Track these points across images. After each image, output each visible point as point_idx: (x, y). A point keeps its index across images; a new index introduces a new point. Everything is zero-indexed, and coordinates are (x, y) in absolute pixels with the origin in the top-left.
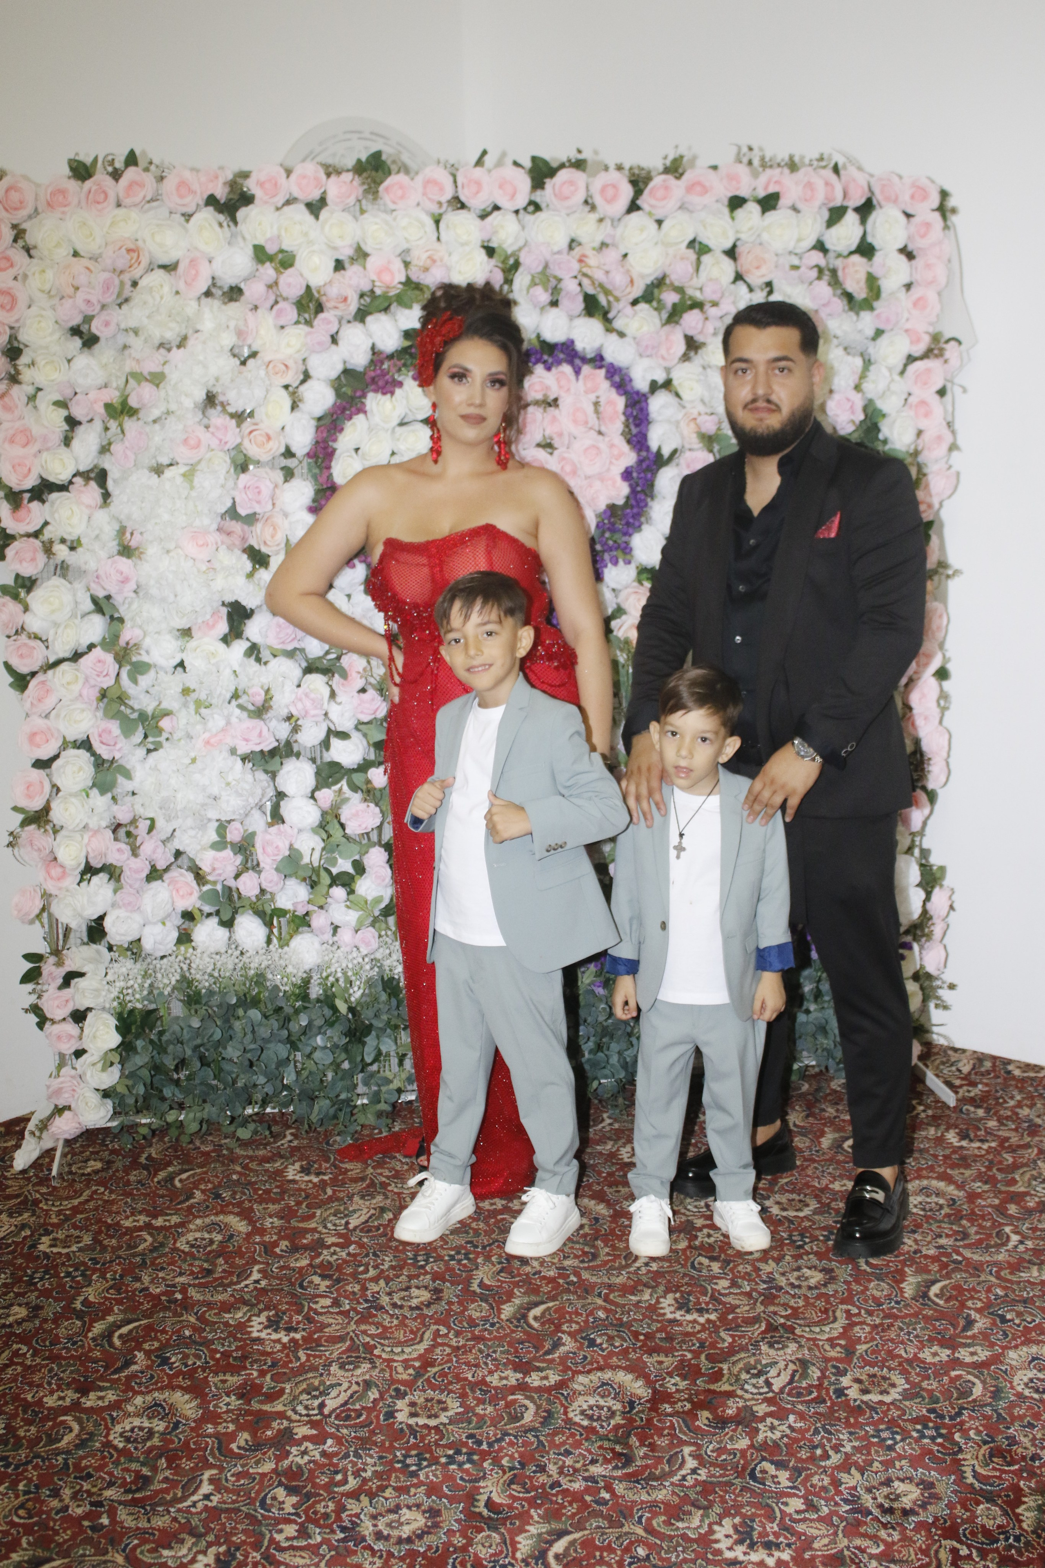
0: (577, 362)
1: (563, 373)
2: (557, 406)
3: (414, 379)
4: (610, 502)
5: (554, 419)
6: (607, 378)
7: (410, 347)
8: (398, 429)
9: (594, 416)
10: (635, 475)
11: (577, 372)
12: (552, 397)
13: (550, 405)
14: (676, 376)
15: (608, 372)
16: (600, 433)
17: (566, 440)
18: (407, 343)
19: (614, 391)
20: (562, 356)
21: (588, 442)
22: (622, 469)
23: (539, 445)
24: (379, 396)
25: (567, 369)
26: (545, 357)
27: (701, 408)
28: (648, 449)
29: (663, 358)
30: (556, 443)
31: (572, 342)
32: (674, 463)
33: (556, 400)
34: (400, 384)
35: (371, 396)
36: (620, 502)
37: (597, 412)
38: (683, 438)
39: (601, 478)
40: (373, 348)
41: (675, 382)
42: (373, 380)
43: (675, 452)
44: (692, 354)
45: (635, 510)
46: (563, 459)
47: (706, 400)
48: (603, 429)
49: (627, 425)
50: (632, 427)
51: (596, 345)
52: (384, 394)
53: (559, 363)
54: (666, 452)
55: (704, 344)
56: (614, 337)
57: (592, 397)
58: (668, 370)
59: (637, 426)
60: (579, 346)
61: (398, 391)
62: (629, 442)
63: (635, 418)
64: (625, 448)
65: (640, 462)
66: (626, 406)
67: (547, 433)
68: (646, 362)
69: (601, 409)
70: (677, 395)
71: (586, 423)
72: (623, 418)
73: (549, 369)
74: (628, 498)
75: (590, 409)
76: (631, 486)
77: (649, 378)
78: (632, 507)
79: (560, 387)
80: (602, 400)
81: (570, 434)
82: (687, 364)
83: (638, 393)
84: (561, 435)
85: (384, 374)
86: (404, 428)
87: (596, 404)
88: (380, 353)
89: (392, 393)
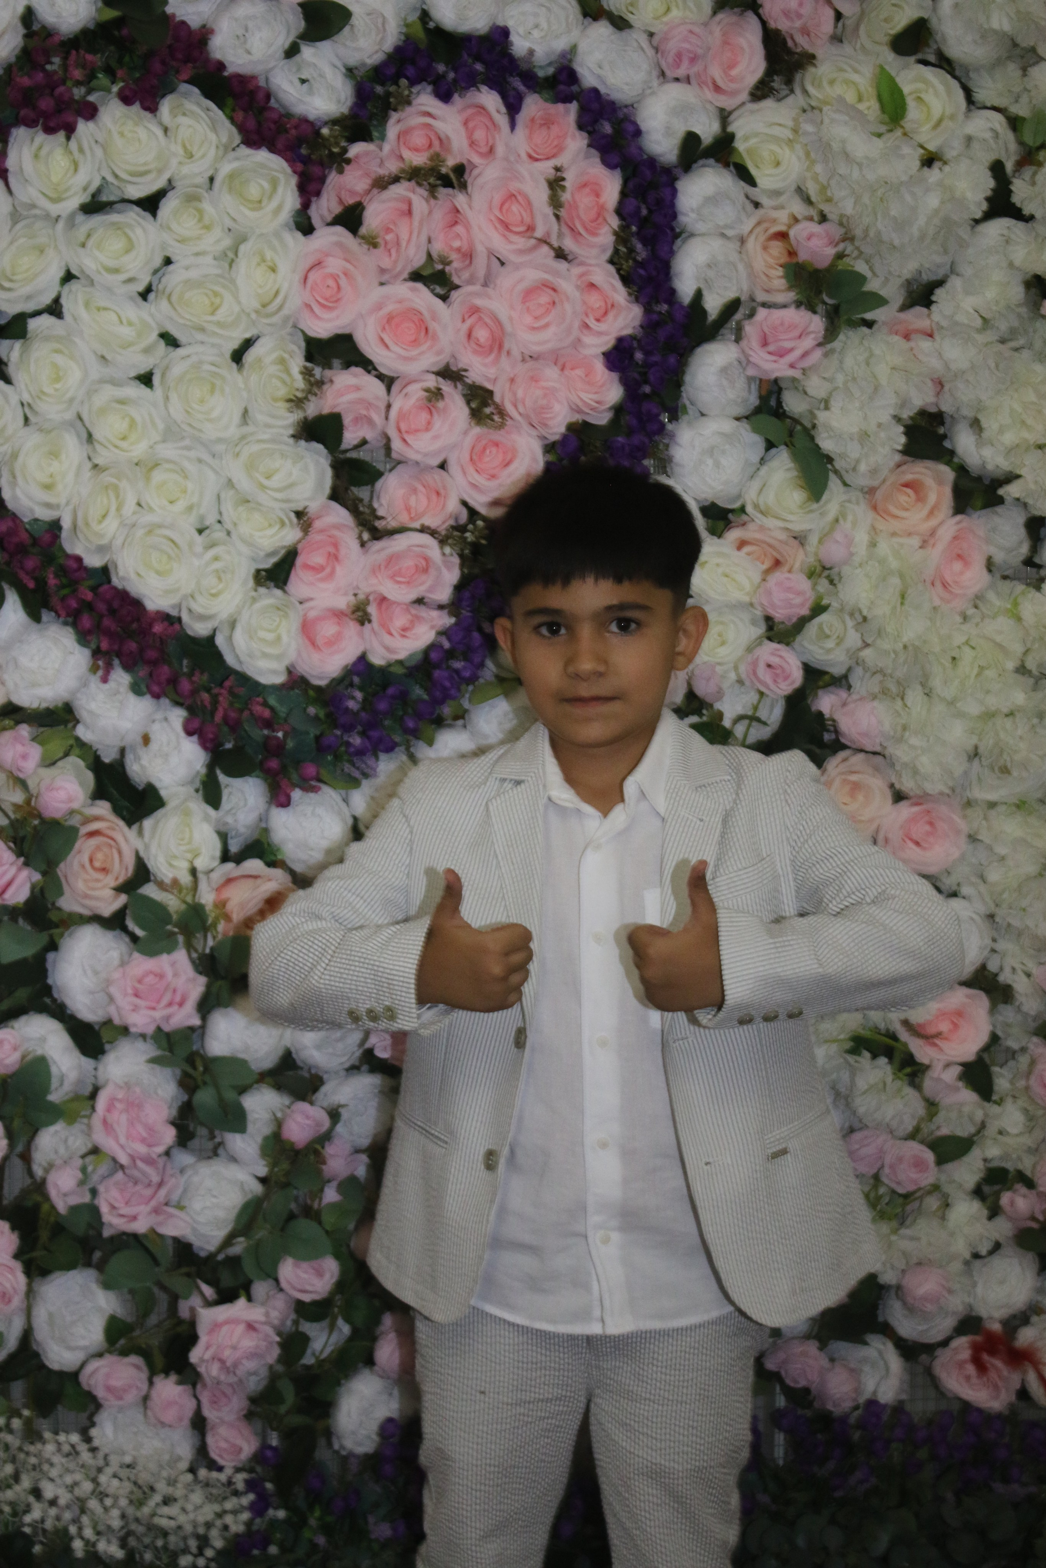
0: (517, 84)
1: (482, 108)
2: (463, 186)
3: (126, 99)
4: (577, 418)
5: (455, 216)
6: (581, 126)
7: (118, 22)
8: (80, 217)
9: (549, 211)
10: (639, 356)
11: (513, 108)
12: (451, 162)
13: (447, 182)
14: (740, 127)
15: (583, 110)
16: (561, 254)
17: (481, 263)
18: (111, 14)
19: (595, 154)
20: (479, 67)
21: (532, 275)
22: (607, 342)
23: (416, 276)
24: (40, 137)
25: (490, 99)
26: (441, 68)
27: (798, 208)
28: (671, 294)
29: (717, 89)
30: (456, 270)
31: (504, 32)
32: (727, 333)
33: (460, 170)
34: (90, 112)
35: (20, 134)
36: (602, 419)
37: (555, 202)
38: (752, 274)
39: (558, 359)
40: (28, 17)
41: (740, 145)
42: (28, 98)
43: (732, 307)
44: (777, 82)
45: (636, 440)
46: (475, 310)
47: (812, 190)
48: (569, 244)
49: (621, 237)
50: (639, 246)
51: (561, 45)
52: (50, 130)
53: (470, 82)
54: (713, 305)
55: (809, 59)
56: (602, 29)
57: (546, 168)
58: (724, 116)
59: (645, 242)
60: (520, 45)
61: (83, 128)
62: (626, 280)
63: (643, 223)
64: (619, 293)
65: (650, 325)
66: (623, 194)
67: (438, 248)
68: (674, 93)
69: (566, 197)
70: (744, 175)
71: (531, 228)
72: (615, 222)
73: (445, 96)
74: (618, 410)
75: (540, 195)
76: (625, 382)
77: (680, 130)
78: (630, 432)
79: (472, 144)
80: (571, 179)
81: (491, 253)
82: (768, 104)
83: (652, 162)
84: (469, 256)
85: (52, 84)
86: (97, 220)
87: (556, 184)
88: (48, 33)
89: (70, 130)
